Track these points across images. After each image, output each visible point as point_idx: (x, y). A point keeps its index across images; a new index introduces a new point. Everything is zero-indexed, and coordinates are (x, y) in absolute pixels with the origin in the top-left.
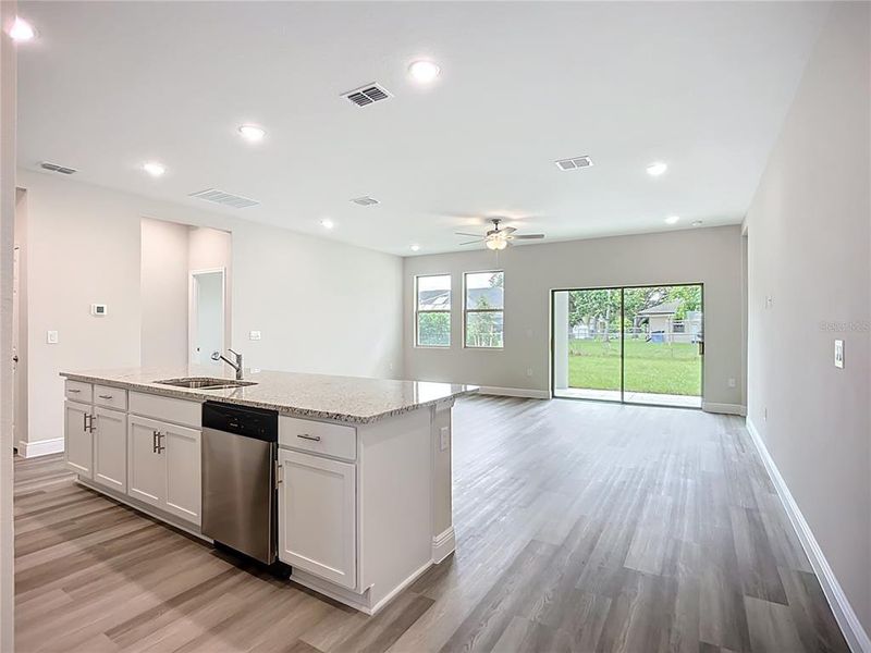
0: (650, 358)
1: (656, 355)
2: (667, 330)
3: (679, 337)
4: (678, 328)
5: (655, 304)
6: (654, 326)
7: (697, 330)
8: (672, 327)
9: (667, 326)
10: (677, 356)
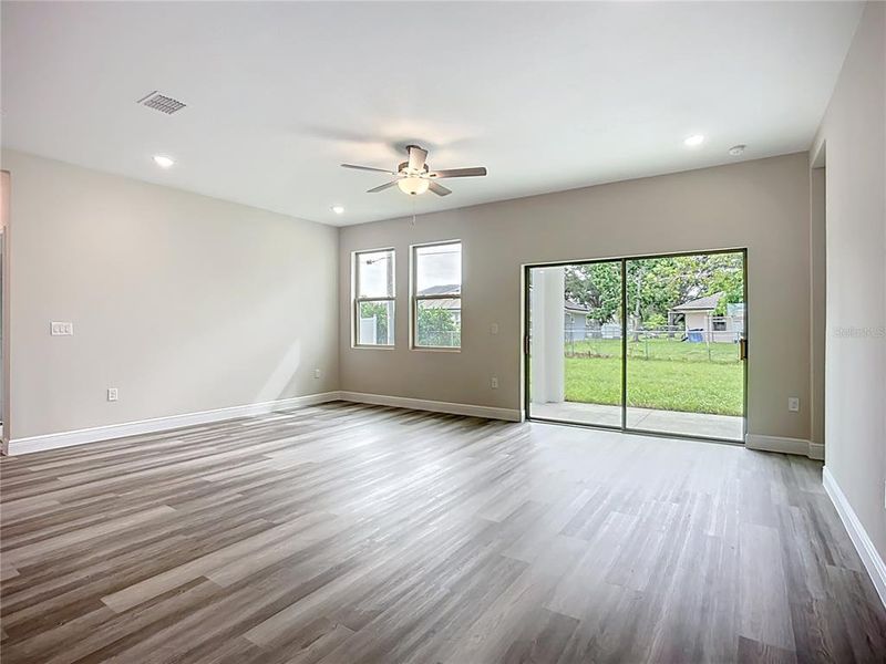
0: (684, 360)
1: (692, 357)
2: (705, 328)
3: (720, 336)
4: (719, 325)
5: (692, 299)
6: (691, 324)
7: (740, 327)
8: (711, 325)
9: (706, 324)
10: (717, 359)
